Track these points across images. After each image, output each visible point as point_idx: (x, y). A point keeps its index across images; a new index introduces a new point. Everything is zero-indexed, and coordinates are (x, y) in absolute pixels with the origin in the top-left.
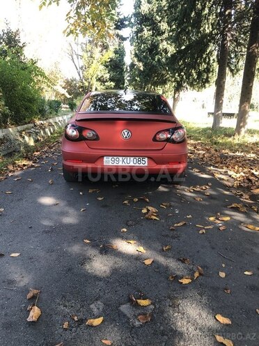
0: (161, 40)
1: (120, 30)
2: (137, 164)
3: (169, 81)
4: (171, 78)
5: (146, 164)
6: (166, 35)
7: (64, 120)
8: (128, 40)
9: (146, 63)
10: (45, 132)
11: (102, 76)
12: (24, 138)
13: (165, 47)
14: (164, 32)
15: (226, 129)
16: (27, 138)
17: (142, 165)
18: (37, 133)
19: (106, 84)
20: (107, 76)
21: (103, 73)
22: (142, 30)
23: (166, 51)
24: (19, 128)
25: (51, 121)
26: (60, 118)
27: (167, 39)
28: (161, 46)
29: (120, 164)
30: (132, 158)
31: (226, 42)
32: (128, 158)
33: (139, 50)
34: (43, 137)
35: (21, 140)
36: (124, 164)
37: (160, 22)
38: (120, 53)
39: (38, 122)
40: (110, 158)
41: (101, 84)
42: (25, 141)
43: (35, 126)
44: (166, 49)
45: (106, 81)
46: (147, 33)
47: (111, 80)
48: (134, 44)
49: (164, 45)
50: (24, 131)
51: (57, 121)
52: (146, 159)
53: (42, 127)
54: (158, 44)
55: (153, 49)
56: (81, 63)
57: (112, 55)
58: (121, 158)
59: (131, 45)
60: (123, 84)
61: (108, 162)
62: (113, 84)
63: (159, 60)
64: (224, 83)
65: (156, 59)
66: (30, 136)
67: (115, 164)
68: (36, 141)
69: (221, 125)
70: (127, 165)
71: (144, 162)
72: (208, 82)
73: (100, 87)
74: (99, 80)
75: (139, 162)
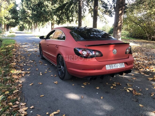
5: (124, 66)
11: (7, 16)
13: (47, 4)
20: (10, 16)
21: (7, 14)
23: (47, 6)
30: (118, 64)
31: (80, 4)
32: (117, 64)
33: (27, 4)
36: (115, 68)
40: (109, 65)
41: (7, 20)
45: (10, 19)
47: (13, 18)
52: (124, 64)
54: (43, 2)
58: (113, 65)
61: (108, 68)
62: (14, 20)
65: (43, 9)
67: (112, 68)
70: (117, 68)
71: (123, 65)
72: (73, 21)
73: (7, 22)
74: (5, 18)
75: (122, 66)
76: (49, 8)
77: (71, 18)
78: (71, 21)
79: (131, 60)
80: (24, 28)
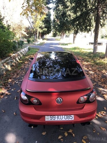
0: (67, 10)
1: (48, 4)
2: (67, 119)
3: (72, 29)
4: (72, 28)
5: (73, 119)
6: (69, 8)
7: (25, 50)
8: (52, 9)
9: (61, 21)
10: (16, 60)
11: (42, 26)
12: (5, 66)
13: (69, 14)
14: (69, 7)
15: (99, 53)
16: (6, 66)
17: (70, 119)
18: (12, 62)
19: (43, 29)
20: (44, 26)
21: (42, 24)
22: (58, 6)
23: (70, 16)
24: (3, 61)
25: (19, 52)
26: (23, 50)
27: (70, 10)
28: (67, 13)
29: (56, 120)
30: (64, 116)
31: (99, 12)
33: (57, 14)
34: (15, 63)
35: (4, 68)
36: (58, 120)
37: (67, 2)
38: (49, 15)
39: (12, 55)
40: (49, 116)
41: (41, 30)
42: (6, 68)
43: (11, 58)
44: (70, 15)
45: (43, 28)
46: (61, 7)
48: (55, 11)
49: (69, 13)
50: (5, 62)
51: (22, 52)
52: (73, 116)
53: (14, 58)
54: (66, 12)
55: (64, 15)
56: (32, 20)
57: (45, 16)
58: (56, 116)
59: (54, 11)
60: (51, 28)
61: (48, 119)
62: (46, 29)
63: (67, 20)
64: (98, 32)
65: (65, 19)
66: (8, 64)
67: (53, 120)
68: (12, 66)
69: (97, 51)
70: (60, 120)
71: (71, 118)
72: (90, 31)
73: (41, 31)
74: (40, 28)
75: (69, 118)
76: (71, 17)
77: (88, 28)
78: (89, 31)
79: (84, 112)
80: (57, 34)
